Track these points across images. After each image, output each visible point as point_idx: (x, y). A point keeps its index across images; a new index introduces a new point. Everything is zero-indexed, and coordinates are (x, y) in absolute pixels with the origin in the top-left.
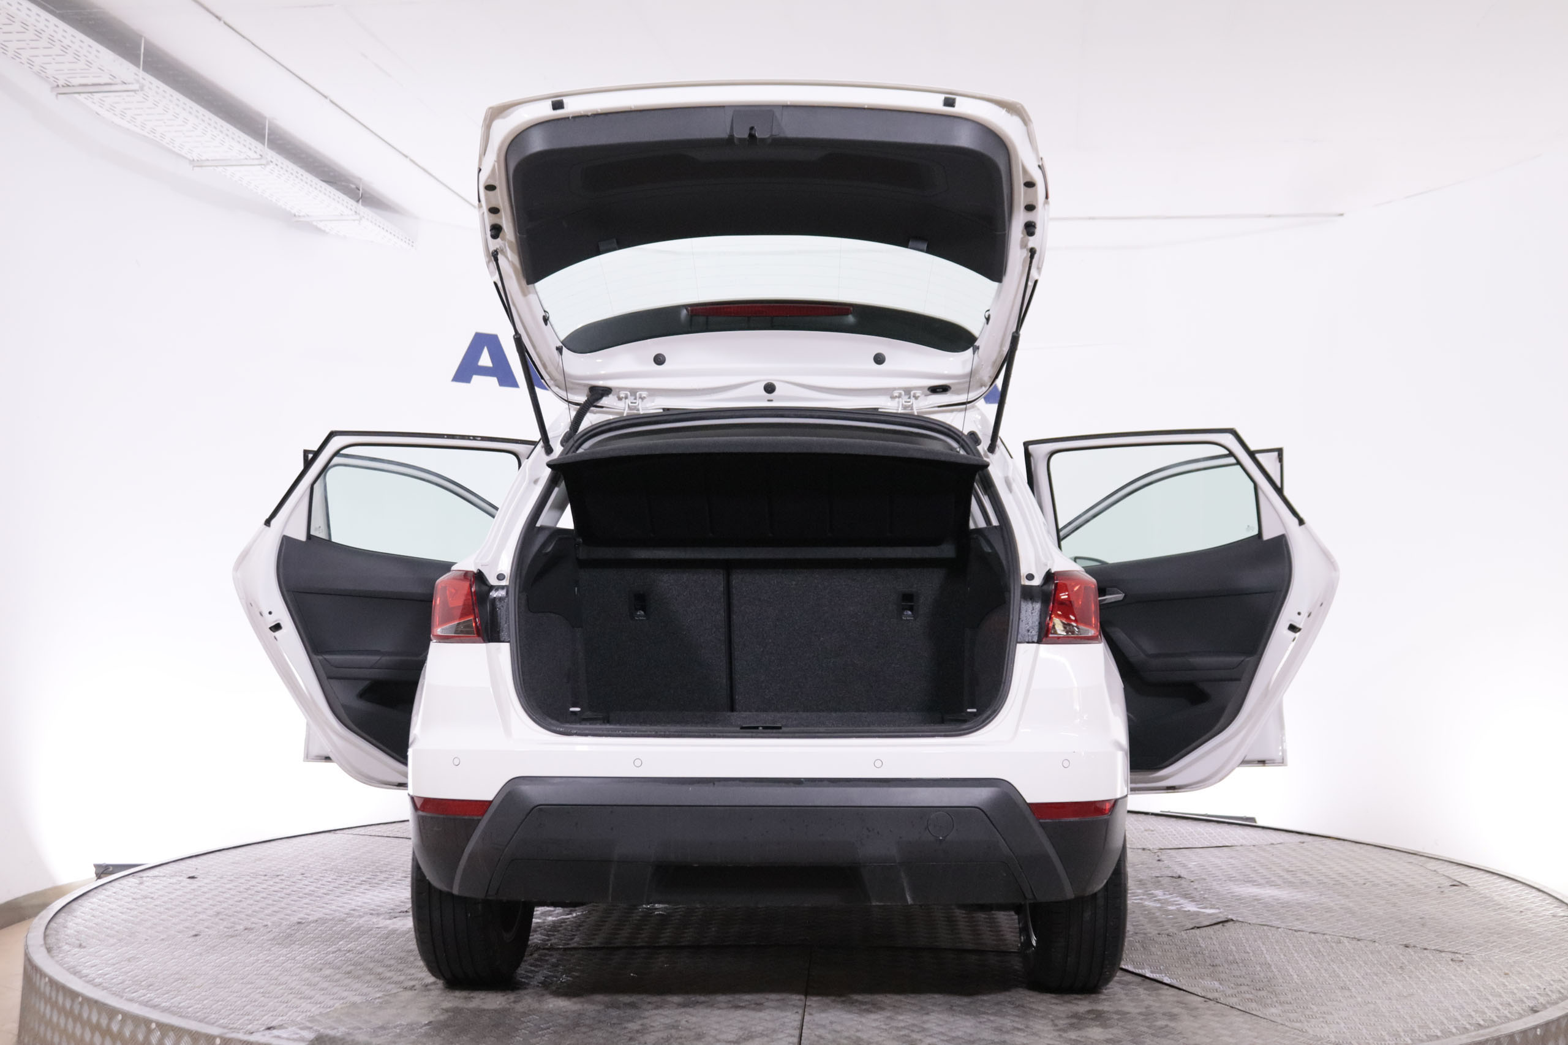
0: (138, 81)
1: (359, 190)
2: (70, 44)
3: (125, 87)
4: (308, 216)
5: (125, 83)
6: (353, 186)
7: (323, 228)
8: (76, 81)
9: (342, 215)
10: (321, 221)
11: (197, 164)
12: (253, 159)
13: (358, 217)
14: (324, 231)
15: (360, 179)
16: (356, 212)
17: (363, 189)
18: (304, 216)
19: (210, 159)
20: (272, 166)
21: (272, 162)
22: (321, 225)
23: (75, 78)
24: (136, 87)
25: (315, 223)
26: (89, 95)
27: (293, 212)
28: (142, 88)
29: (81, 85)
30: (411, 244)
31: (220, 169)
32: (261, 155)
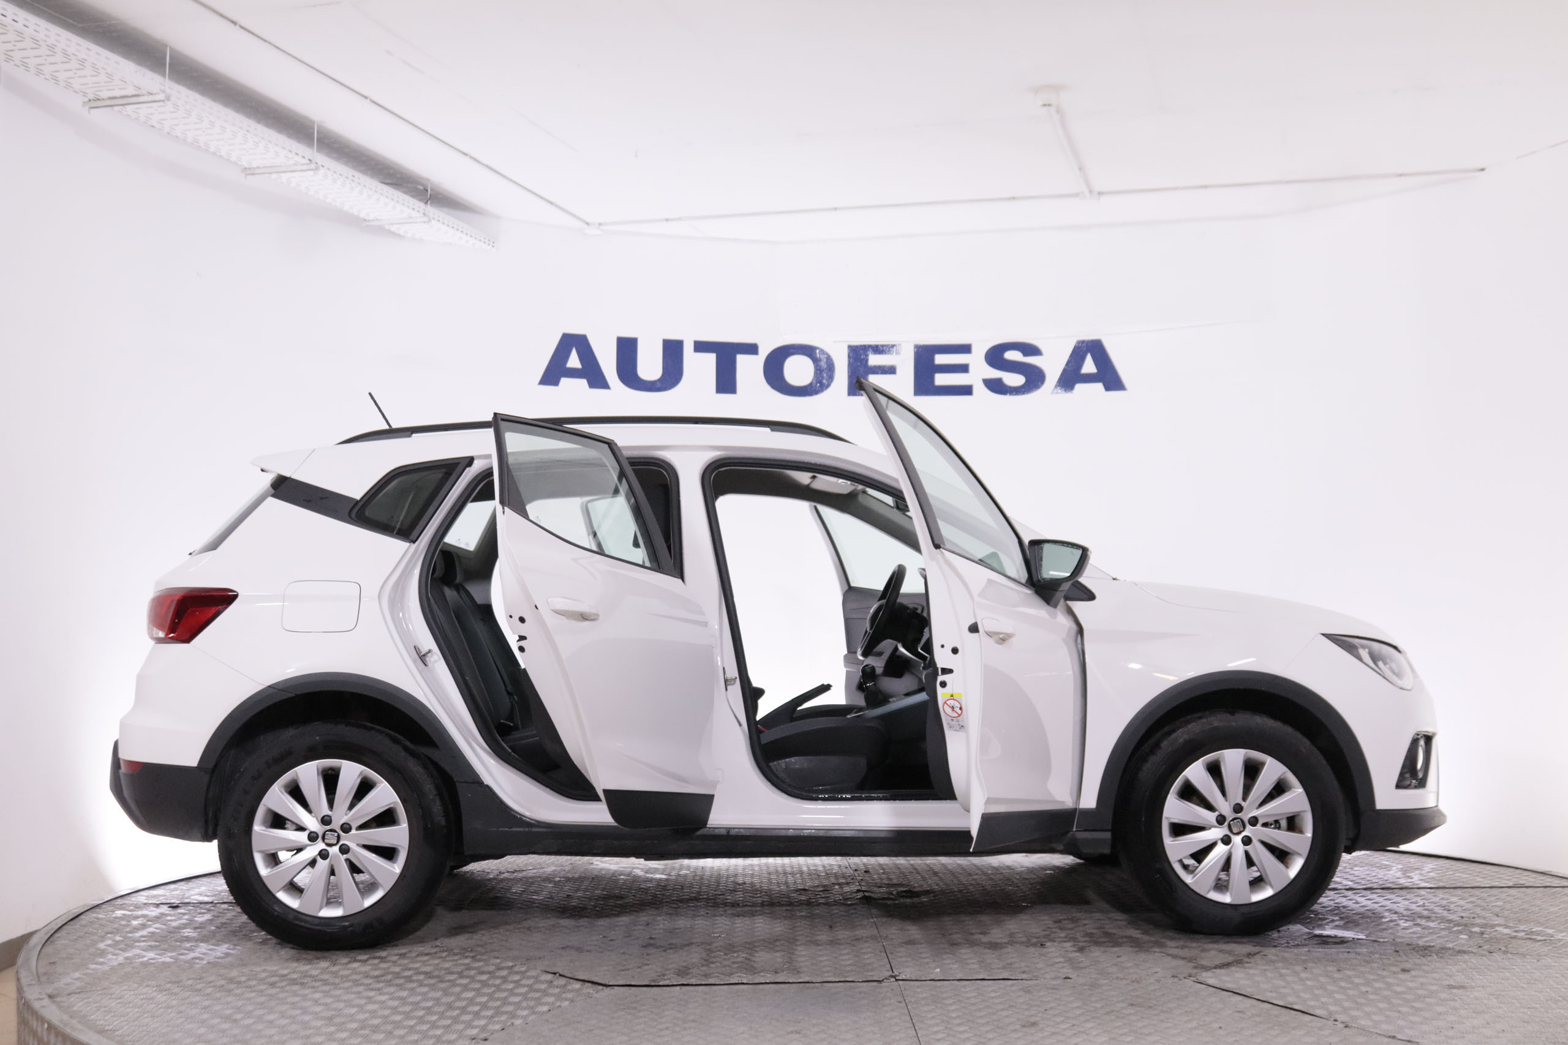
0: (163, 91)
1: (427, 191)
2: (86, 58)
3: (151, 98)
4: (377, 220)
5: (151, 94)
6: (421, 188)
7: (397, 232)
8: (105, 94)
9: (411, 218)
10: (392, 224)
11: (249, 171)
12: (302, 164)
13: (426, 219)
14: (399, 235)
15: (428, 180)
16: (424, 214)
17: (432, 190)
18: (373, 220)
19: (261, 166)
20: (322, 171)
21: (323, 166)
22: (393, 228)
23: (102, 91)
24: (161, 97)
25: (387, 227)
26: (122, 107)
27: (362, 215)
28: (168, 98)
29: (110, 98)
30: (491, 243)
31: (274, 176)
32: (309, 160)
